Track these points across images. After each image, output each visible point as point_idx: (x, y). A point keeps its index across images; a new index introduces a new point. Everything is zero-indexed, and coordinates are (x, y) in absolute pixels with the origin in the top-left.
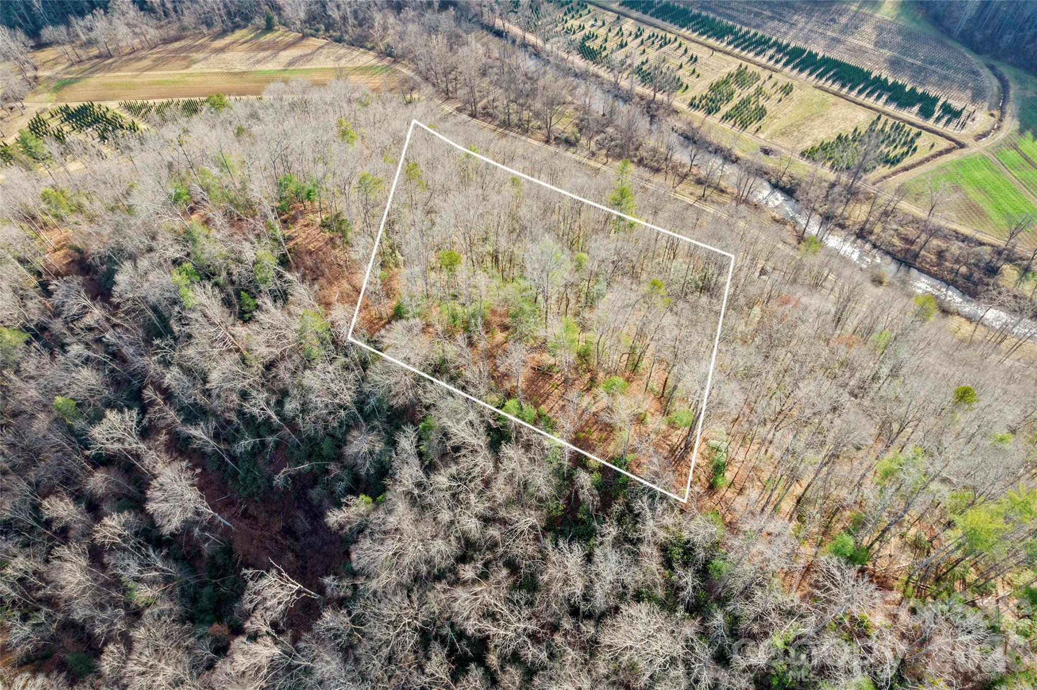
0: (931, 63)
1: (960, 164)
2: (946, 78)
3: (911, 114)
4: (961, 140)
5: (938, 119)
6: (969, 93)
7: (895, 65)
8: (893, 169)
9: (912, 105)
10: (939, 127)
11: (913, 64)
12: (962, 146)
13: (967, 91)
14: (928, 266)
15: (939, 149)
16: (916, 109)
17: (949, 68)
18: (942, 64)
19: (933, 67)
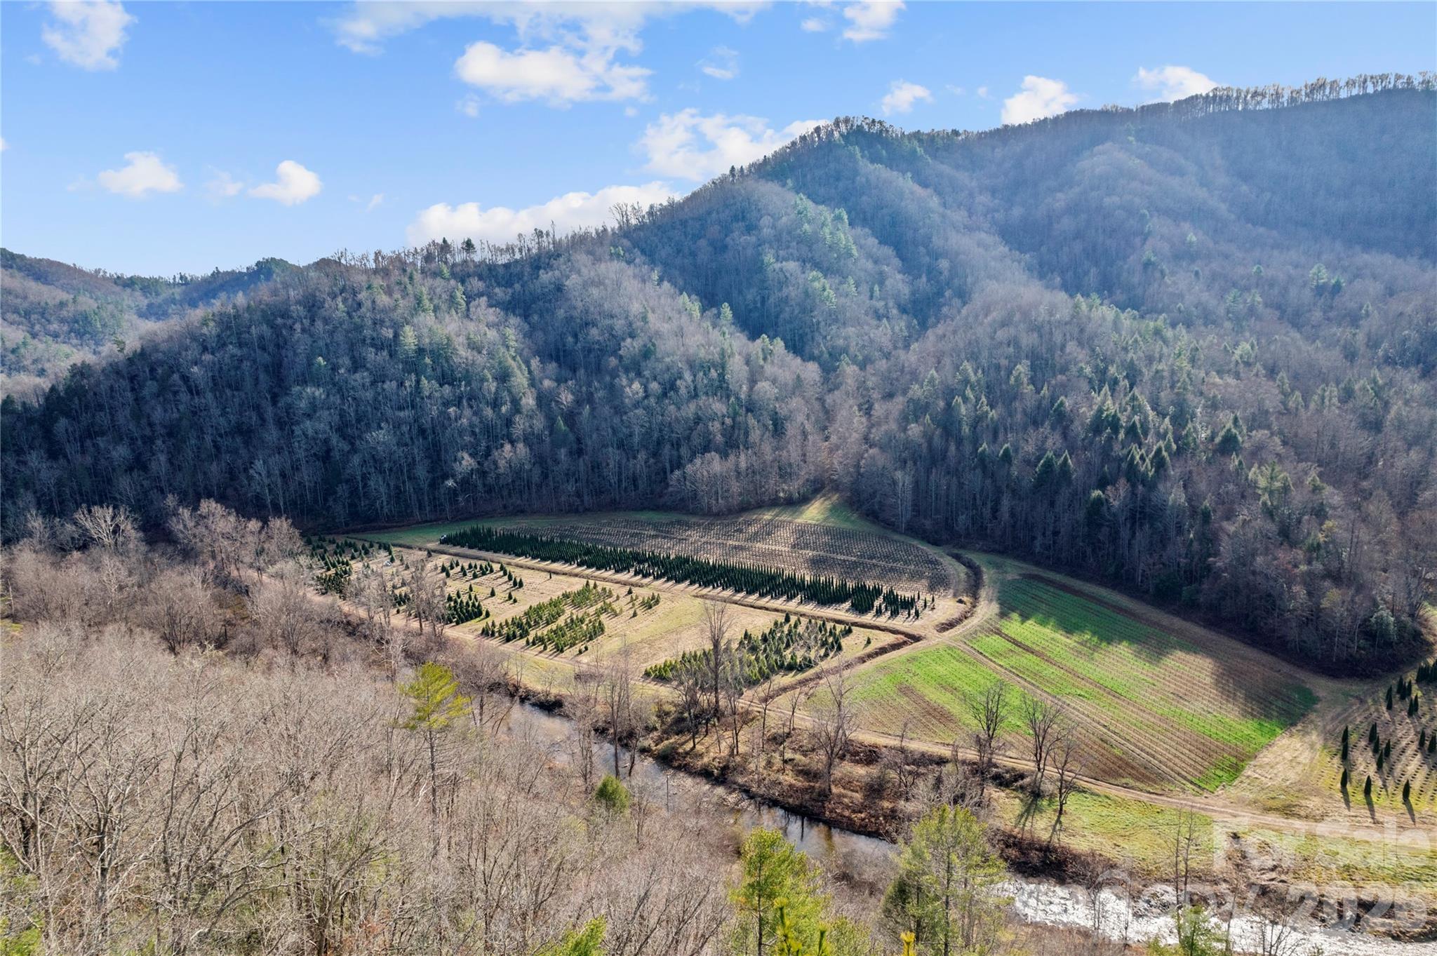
0: (871, 558)
1: (912, 660)
2: (892, 570)
3: (842, 612)
4: (915, 633)
5: (879, 613)
6: (925, 582)
7: (816, 563)
8: (800, 676)
9: (843, 601)
10: (883, 620)
11: (844, 561)
12: (916, 639)
13: (923, 581)
14: (847, 813)
15: (880, 645)
16: (847, 605)
17: (895, 561)
18: (887, 557)
19: (874, 561)
